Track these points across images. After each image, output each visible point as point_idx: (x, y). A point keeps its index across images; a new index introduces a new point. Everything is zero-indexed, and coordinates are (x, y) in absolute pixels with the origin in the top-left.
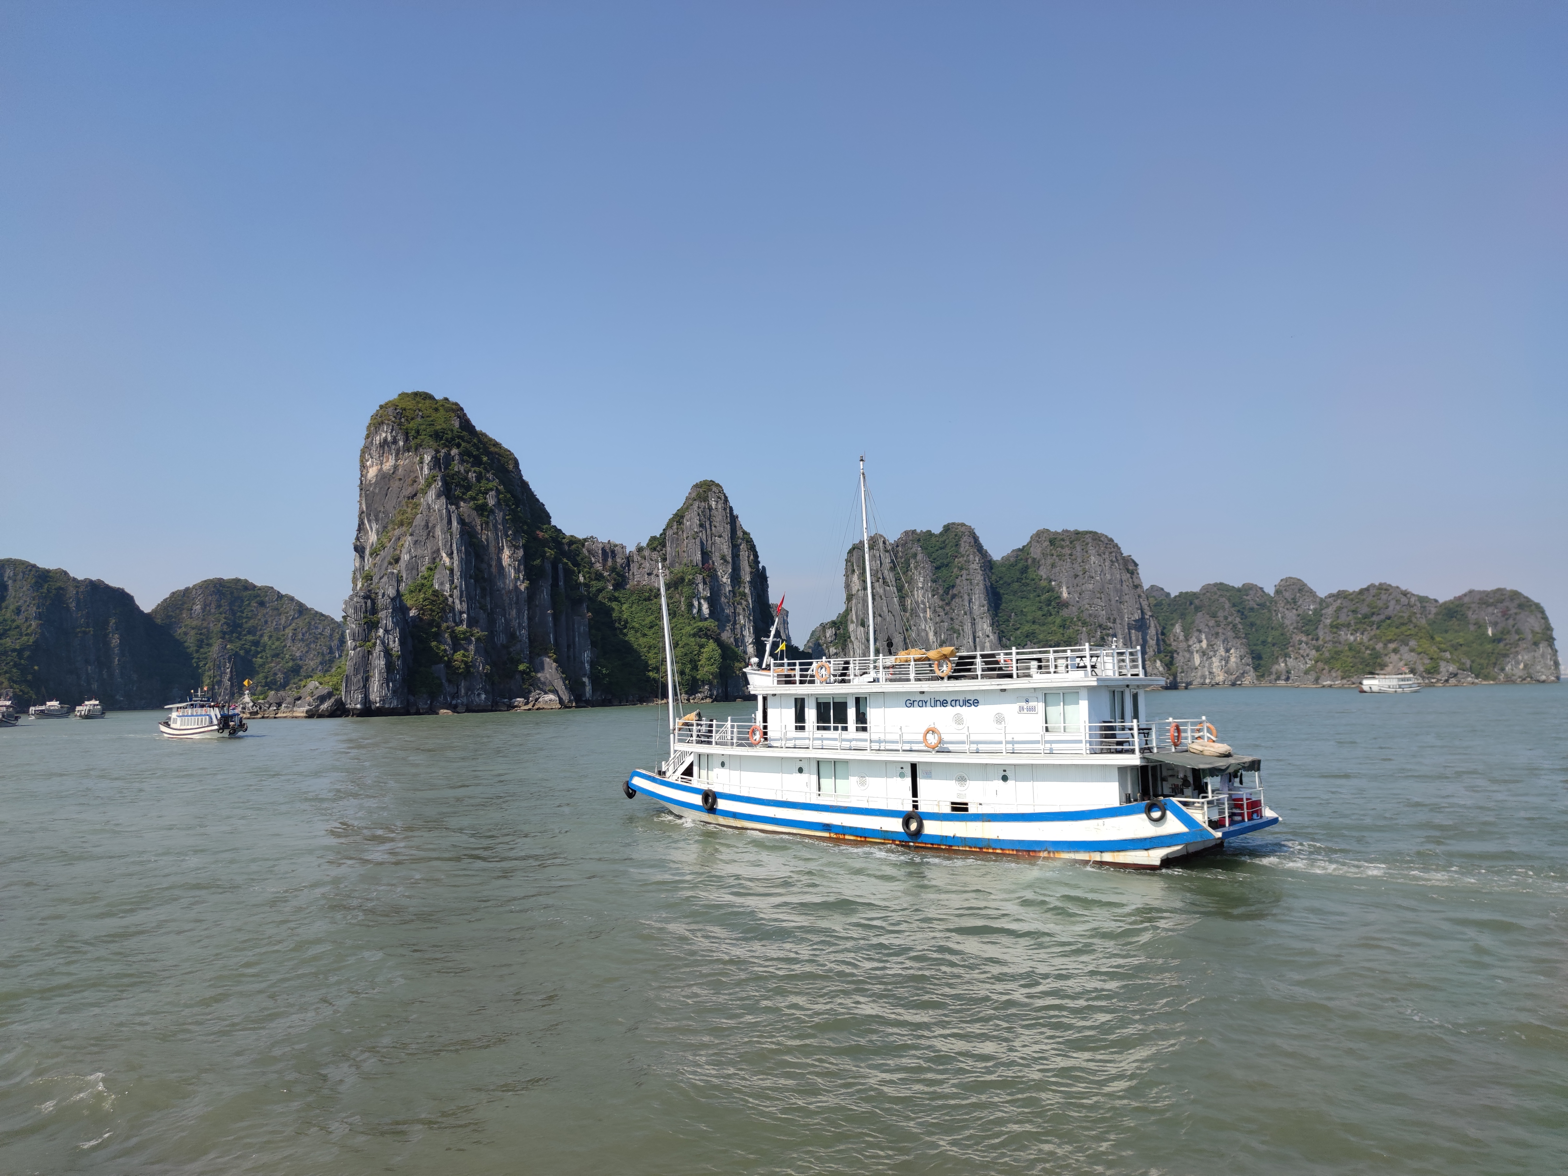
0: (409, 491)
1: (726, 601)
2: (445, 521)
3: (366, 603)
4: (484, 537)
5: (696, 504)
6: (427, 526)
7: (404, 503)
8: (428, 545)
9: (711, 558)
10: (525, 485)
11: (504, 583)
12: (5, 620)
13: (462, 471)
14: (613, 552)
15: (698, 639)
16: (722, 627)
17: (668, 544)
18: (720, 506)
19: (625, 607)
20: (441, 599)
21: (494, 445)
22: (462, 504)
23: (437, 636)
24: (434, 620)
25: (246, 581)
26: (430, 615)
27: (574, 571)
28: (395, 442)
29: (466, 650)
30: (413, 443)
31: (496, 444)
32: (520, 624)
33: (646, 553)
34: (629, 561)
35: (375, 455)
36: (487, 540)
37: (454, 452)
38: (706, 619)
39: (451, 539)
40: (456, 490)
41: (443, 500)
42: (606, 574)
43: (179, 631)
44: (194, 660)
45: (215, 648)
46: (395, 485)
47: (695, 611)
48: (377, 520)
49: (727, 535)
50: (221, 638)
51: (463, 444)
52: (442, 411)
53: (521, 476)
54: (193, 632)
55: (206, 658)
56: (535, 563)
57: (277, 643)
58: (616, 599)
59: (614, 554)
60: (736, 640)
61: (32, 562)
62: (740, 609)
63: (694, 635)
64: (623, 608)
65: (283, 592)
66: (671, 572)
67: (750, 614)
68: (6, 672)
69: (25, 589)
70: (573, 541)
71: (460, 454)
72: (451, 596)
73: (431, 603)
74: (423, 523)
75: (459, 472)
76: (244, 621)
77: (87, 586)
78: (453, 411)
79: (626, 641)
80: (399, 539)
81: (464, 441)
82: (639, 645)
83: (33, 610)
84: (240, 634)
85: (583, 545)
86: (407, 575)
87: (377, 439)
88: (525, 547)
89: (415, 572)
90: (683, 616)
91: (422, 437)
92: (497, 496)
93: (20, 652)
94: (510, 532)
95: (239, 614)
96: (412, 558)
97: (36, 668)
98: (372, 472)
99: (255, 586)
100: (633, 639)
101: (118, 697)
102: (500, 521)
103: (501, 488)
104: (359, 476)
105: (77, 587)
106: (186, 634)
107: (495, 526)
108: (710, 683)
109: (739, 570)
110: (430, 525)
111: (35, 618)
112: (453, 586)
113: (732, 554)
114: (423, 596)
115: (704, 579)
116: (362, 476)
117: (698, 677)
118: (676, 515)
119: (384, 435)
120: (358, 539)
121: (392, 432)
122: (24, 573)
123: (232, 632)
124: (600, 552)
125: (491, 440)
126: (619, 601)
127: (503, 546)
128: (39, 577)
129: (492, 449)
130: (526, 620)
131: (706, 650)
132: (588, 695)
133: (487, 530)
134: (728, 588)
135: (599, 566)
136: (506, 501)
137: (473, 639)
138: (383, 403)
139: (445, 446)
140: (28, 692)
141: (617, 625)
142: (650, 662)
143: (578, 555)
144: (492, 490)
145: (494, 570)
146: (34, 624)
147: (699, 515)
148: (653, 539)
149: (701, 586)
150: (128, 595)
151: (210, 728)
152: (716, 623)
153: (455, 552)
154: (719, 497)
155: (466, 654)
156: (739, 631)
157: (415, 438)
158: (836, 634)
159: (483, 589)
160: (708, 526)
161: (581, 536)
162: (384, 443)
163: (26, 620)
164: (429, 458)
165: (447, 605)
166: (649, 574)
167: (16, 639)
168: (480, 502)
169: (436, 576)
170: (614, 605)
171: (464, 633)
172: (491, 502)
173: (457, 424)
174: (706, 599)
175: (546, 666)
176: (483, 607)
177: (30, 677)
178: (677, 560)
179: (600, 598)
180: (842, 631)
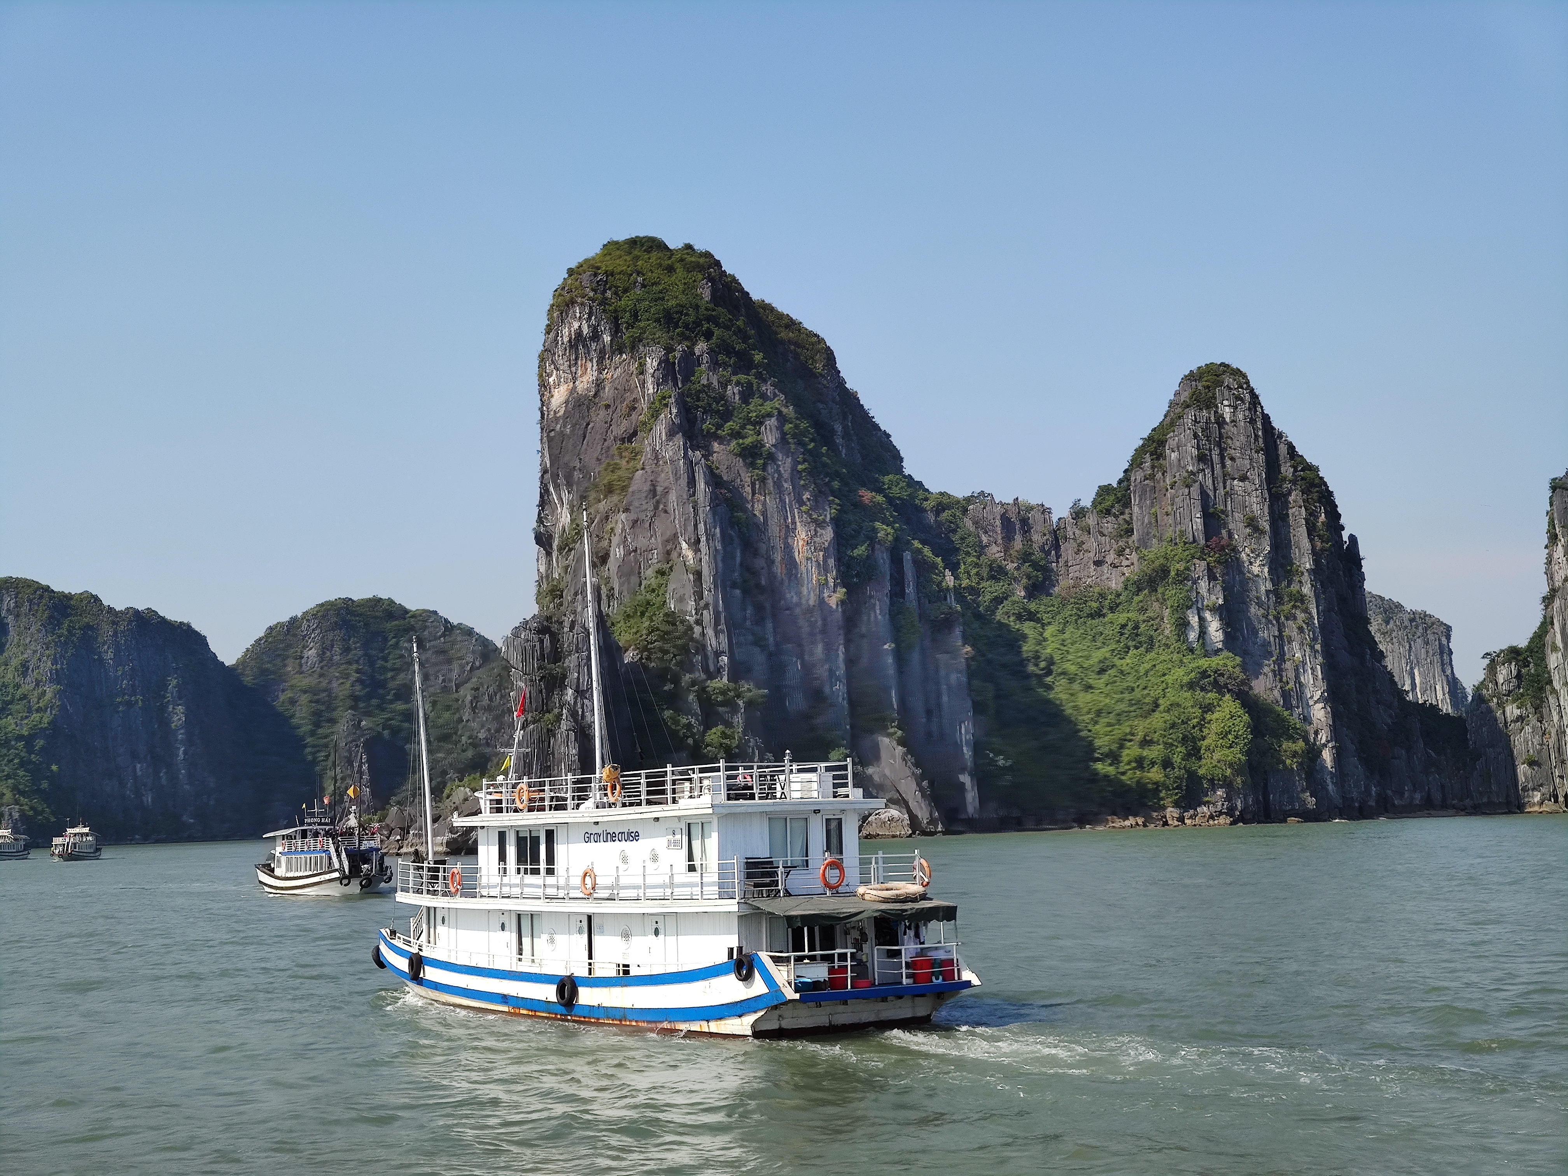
0: (621, 428)
1: (1261, 612)
2: (684, 481)
3: (541, 641)
4: (758, 508)
5: (1189, 416)
6: (653, 492)
7: (614, 450)
8: (658, 525)
9: (1225, 526)
10: (850, 401)
11: (799, 594)
12: (5, 685)
13: (715, 383)
14: (1024, 522)
15: (1199, 694)
16: (1251, 668)
17: (1135, 500)
18: (1241, 416)
19: (1049, 631)
20: (681, 628)
21: (787, 327)
22: (716, 446)
23: (674, 700)
24: (667, 670)
25: (391, 602)
26: (661, 659)
27: (934, 566)
28: (596, 336)
29: (729, 724)
30: (627, 336)
31: (792, 324)
32: (831, 672)
33: (1091, 520)
34: (1057, 540)
35: (563, 363)
36: (764, 513)
37: (701, 347)
38: (1217, 652)
39: (696, 514)
40: (704, 421)
41: (679, 440)
42: (1011, 566)
43: (282, 697)
44: (308, 750)
45: (342, 727)
46: (599, 417)
47: (1193, 636)
48: (569, 485)
49: (1257, 476)
50: (351, 708)
51: (717, 332)
52: (680, 271)
53: (841, 383)
54: (304, 699)
55: (326, 746)
56: (856, 552)
57: (447, 715)
58: (1032, 616)
59: (1025, 524)
60: (1286, 695)
61: (44, 582)
62: (1291, 628)
63: (1191, 686)
64: (1047, 634)
65: (455, 621)
66: (1142, 558)
67: (1314, 639)
68: (8, 777)
69: (33, 629)
70: (945, 503)
71: (711, 351)
72: (699, 622)
73: (662, 638)
74: (647, 487)
75: (709, 385)
76: (389, 675)
77: (130, 622)
78: (700, 268)
79: (1048, 702)
80: (607, 518)
81: (717, 325)
82: (1076, 708)
83: (47, 665)
84: (382, 698)
85: (965, 511)
86: (621, 585)
87: (565, 334)
88: (838, 523)
89: (634, 580)
90: (1167, 646)
91: (642, 324)
92: (780, 428)
93: (28, 740)
94: (806, 496)
95: (380, 663)
96: (628, 553)
97: (54, 768)
98: (559, 396)
99: (406, 611)
100: (1063, 696)
101: (185, 818)
102: (786, 475)
103: (789, 411)
104: (539, 404)
105: (114, 623)
106: (293, 702)
107: (778, 485)
108: (1227, 784)
109: (1289, 546)
110: (659, 489)
111: (51, 680)
112: (702, 603)
113: (1271, 513)
114: (647, 624)
115: (1210, 569)
116: (543, 405)
117: (1201, 772)
118: (1150, 440)
119: (576, 325)
120: (540, 520)
121: (589, 318)
122: (30, 601)
123: (369, 697)
124: (998, 523)
125: (781, 316)
126: (1038, 621)
127: (794, 523)
128: (55, 607)
129: (784, 334)
130: (842, 666)
131: (1216, 715)
132: (970, 809)
133: (764, 493)
134: (1265, 586)
135: (995, 552)
136: (798, 436)
137: (741, 703)
138: (573, 265)
139: (684, 337)
140: (43, 811)
141: (1031, 668)
142: (1098, 743)
143: (954, 531)
144: (769, 415)
145: (779, 569)
146: (50, 690)
147: (1196, 436)
148: (1105, 491)
149: (1203, 585)
150: (197, 634)
151: (327, 877)
152: (1238, 659)
153: (703, 539)
154: (1238, 398)
155: (728, 732)
156: (1291, 674)
157: (630, 326)
158: (1519, 676)
159: (759, 608)
160: (1216, 458)
161: (960, 492)
162: (578, 340)
163: (37, 685)
164: (655, 364)
165: (692, 639)
166: (1098, 563)
167: (22, 719)
168: (748, 441)
169: (671, 587)
170: (1028, 628)
171: (723, 692)
172: (770, 439)
173: (706, 293)
174: (1214, 609)
175: (884, 754)
176: (759, 642)
177: (45, 785)
178: (1153, 531)
179: (999, 615)
180: (1532, 668)
